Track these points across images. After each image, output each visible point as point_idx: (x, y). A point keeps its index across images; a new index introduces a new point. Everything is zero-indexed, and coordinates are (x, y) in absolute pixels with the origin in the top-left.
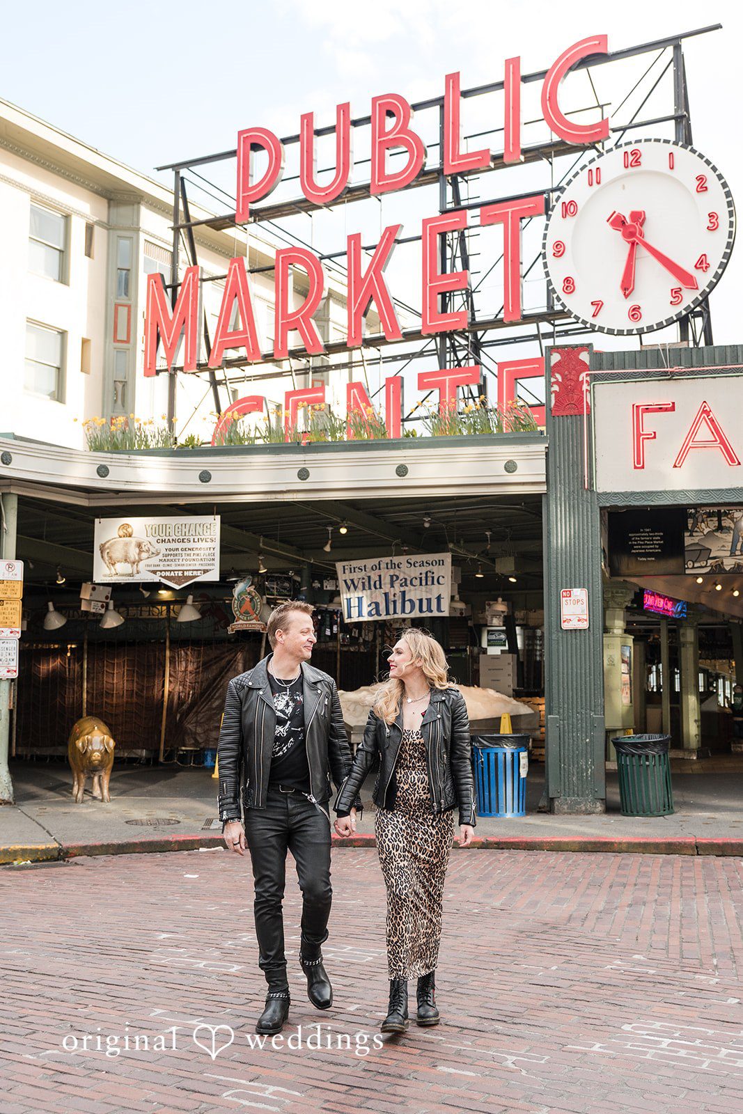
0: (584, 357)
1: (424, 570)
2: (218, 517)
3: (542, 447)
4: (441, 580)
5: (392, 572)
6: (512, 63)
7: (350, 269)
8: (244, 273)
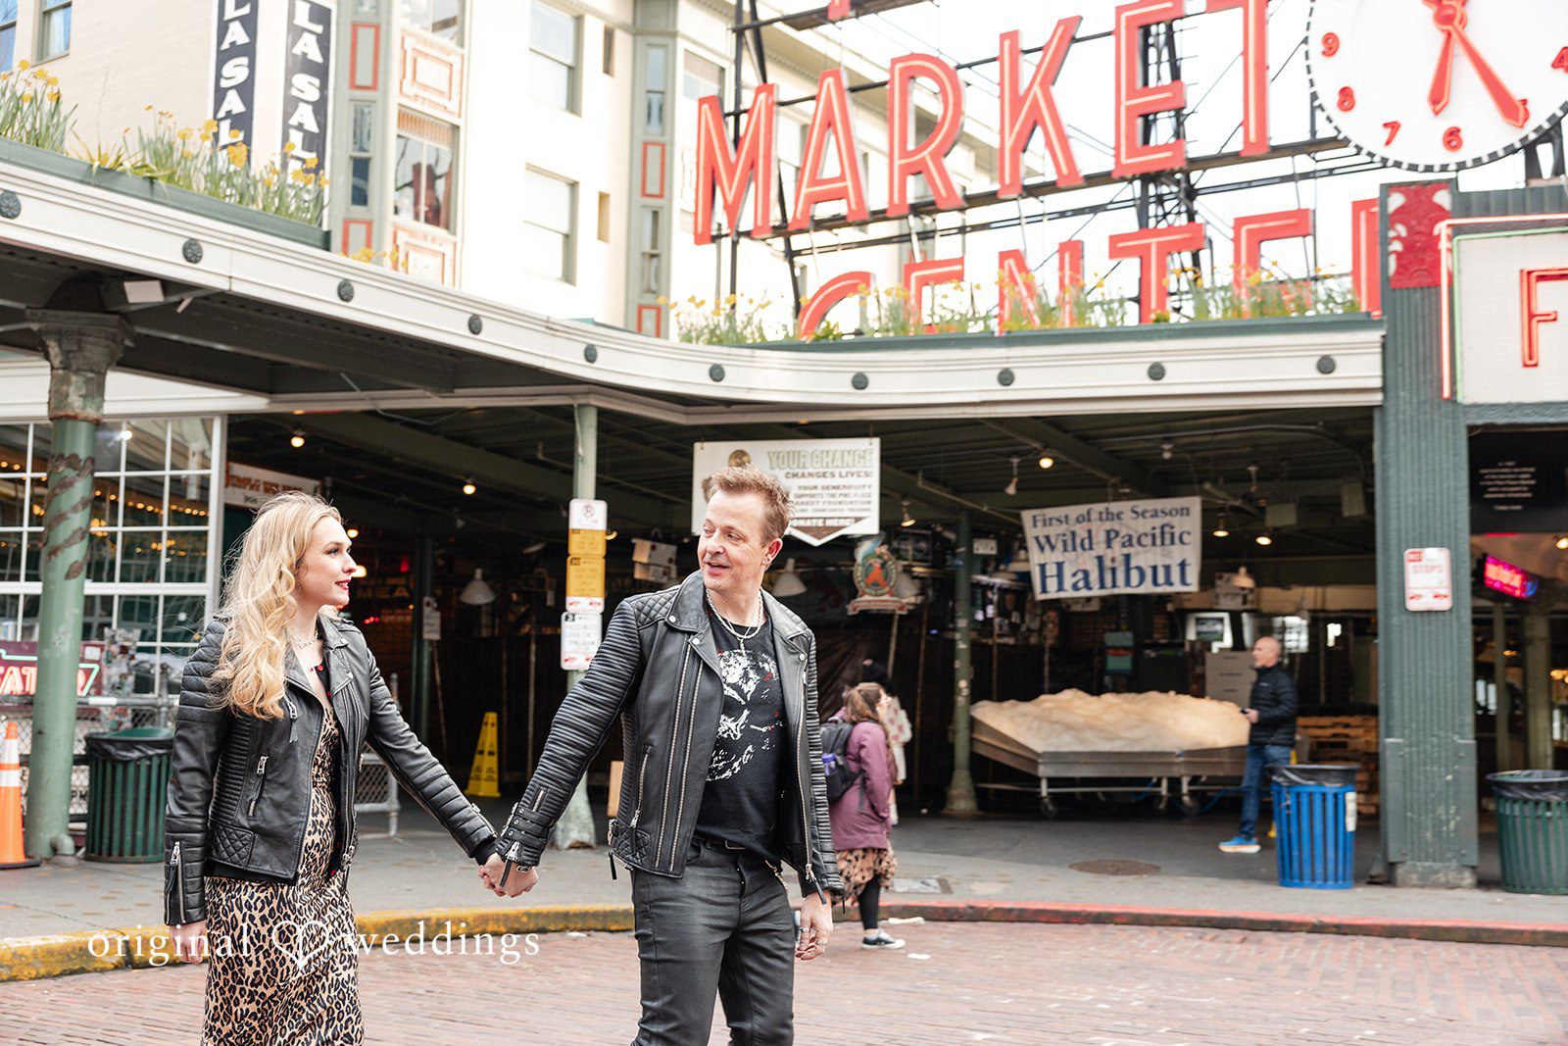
0: (1443, 198)
1: (1159, 522)
2: (876, 441)
3: (1375, 336)
4: (1186, 538)
5: (1108, 525)
7: (1002, 84)
8: (842, 94)
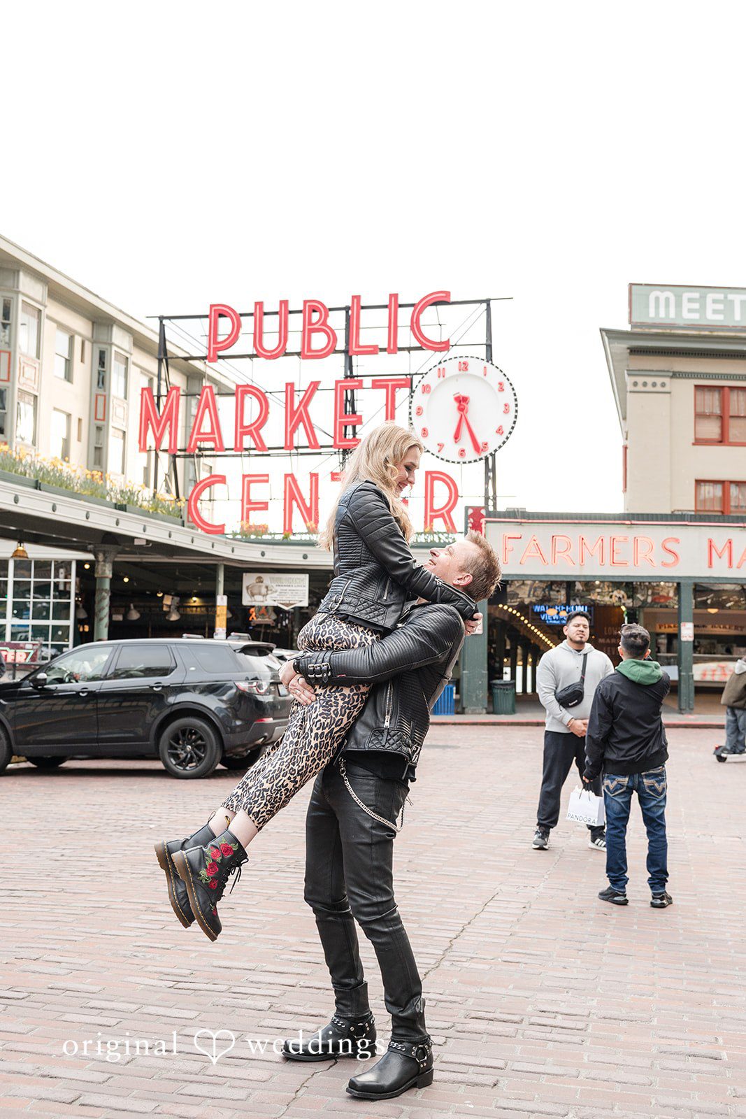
0: (483, 512)
2: (307, 576)
6: (394, 297)
7: (286, 403)
8: (213, 396)
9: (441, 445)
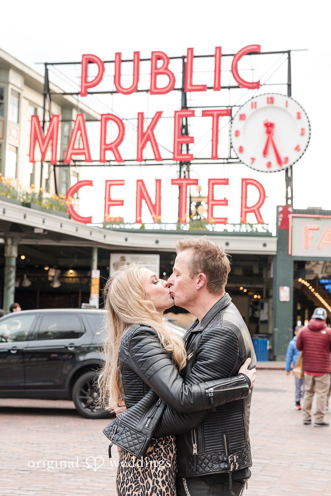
0: (290, 209)
2: (159, 256)
3: (275, 240)
6: (219, 49)
7: (138, 128)
8: (84, 122)
9: (253, 159)
